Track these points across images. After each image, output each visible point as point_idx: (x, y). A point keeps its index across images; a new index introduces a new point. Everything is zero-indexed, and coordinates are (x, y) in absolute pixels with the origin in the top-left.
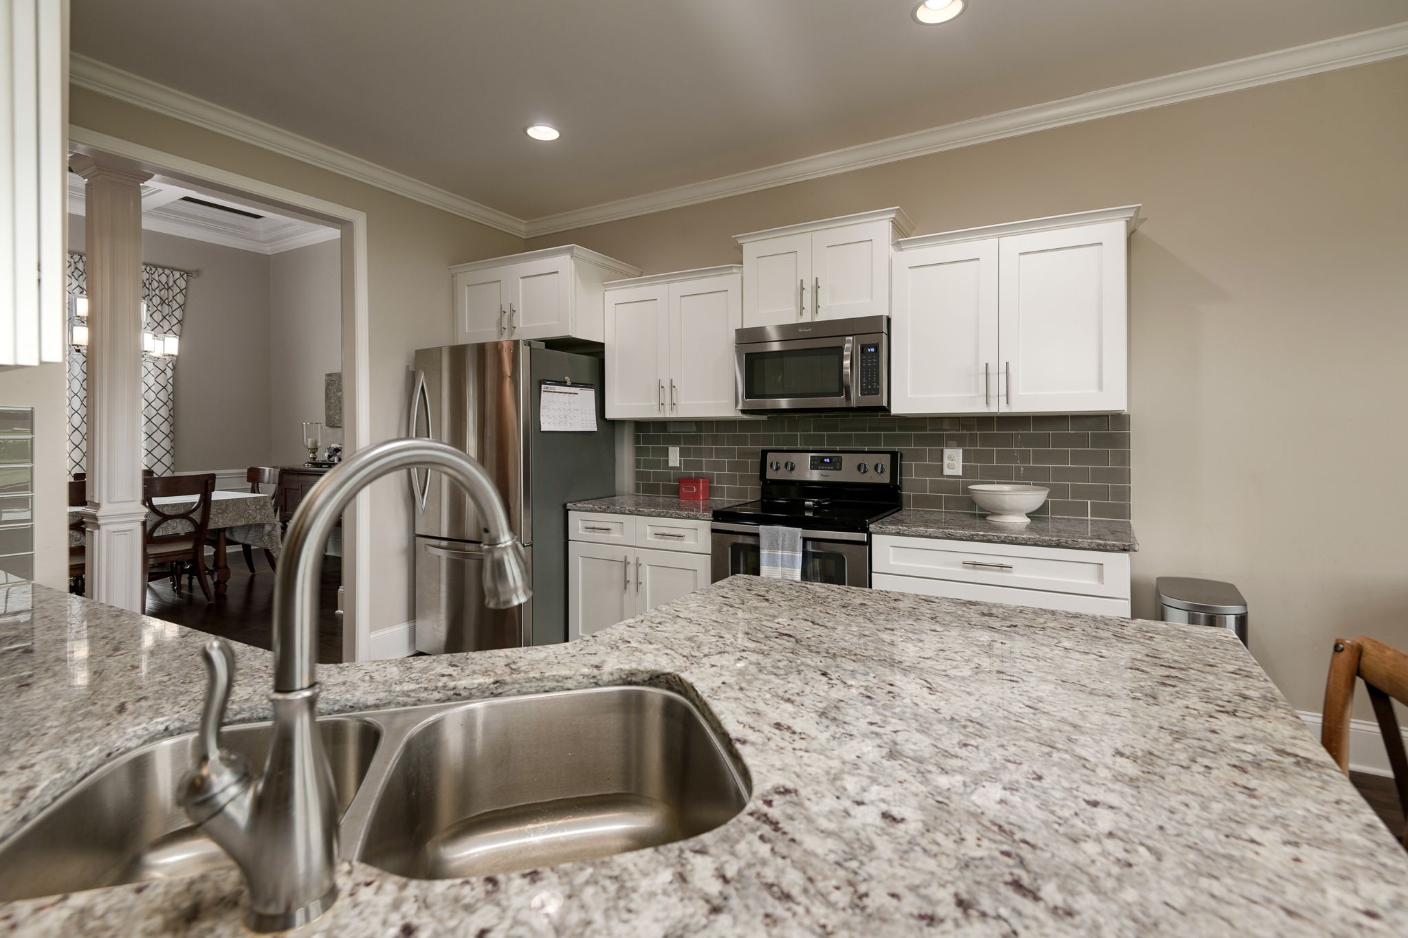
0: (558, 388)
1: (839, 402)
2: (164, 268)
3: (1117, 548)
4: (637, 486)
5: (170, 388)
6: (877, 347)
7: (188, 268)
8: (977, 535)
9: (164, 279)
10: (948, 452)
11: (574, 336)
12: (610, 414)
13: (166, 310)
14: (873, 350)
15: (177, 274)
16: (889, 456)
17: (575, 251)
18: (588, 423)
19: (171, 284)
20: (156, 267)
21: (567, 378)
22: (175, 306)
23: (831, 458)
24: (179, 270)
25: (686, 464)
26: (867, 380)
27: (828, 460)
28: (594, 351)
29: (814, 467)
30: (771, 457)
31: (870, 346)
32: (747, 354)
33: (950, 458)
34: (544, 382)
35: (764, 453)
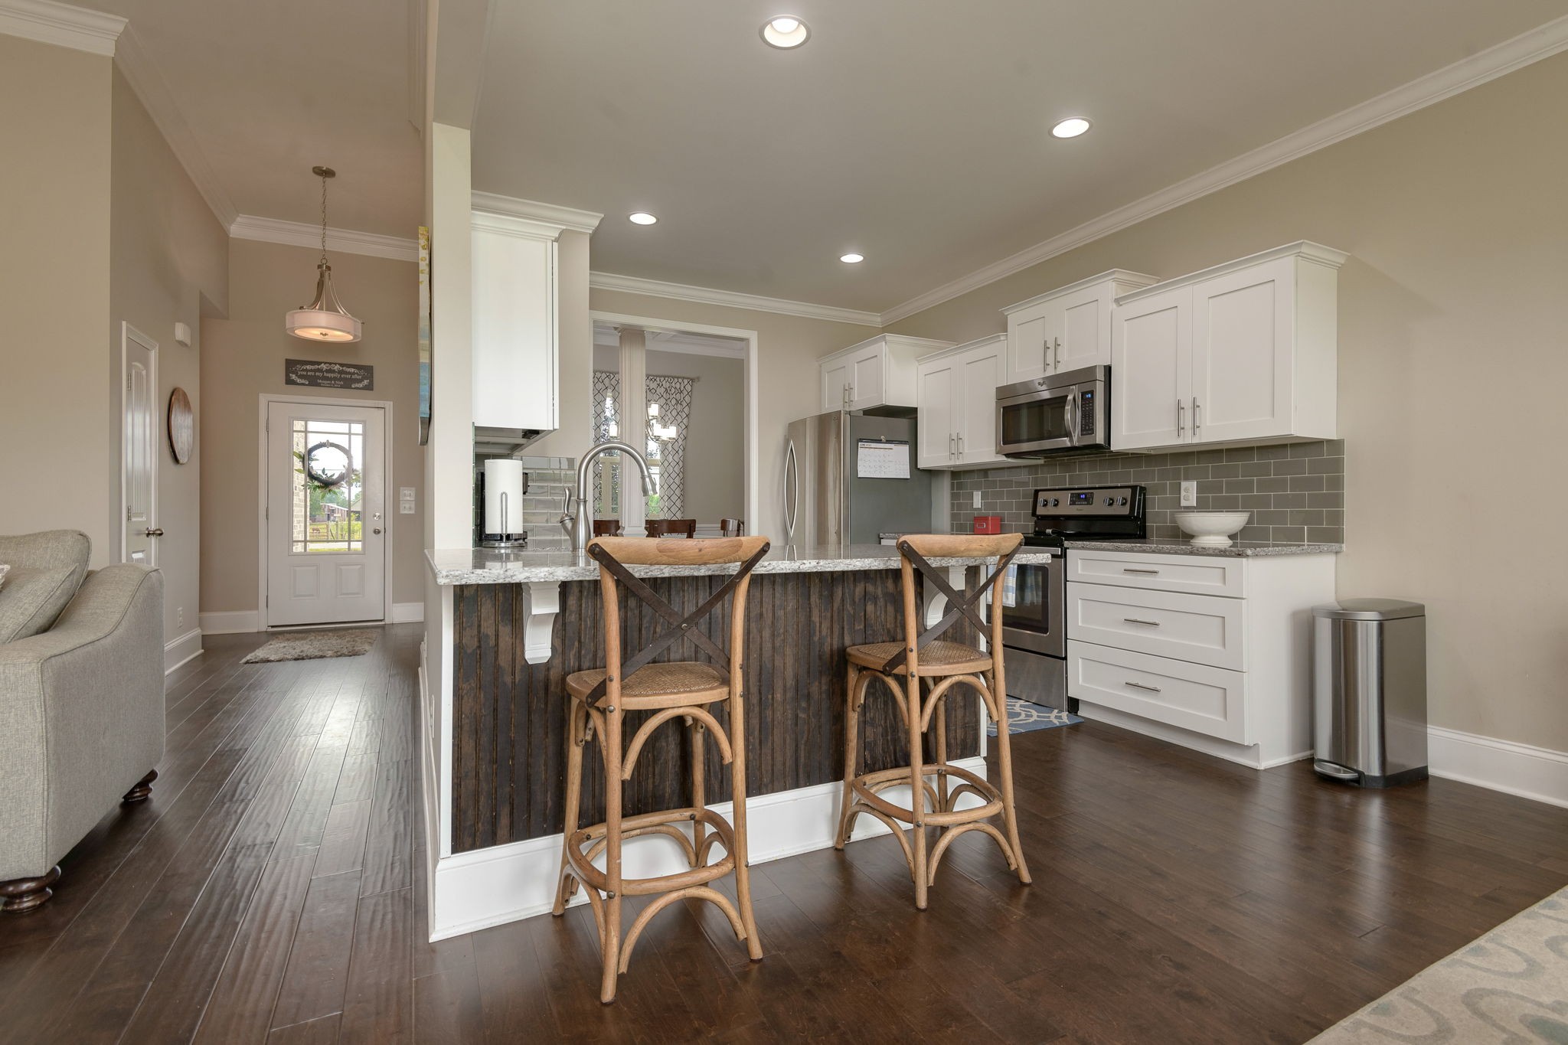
0: (873, 445)
1: (1066, 442)
2: (678, 378)
3: (1233, 554)
4: (952, 525)
5: (681, 463)
6: (1092, 392)
7: (692, 376)
8: (1136, 547)
9: (678, 386)
10: (1184, 484)
11: (887, 404)
12: (921, 465)
13: (679, 408)
14: (1090, 396)
15: (686, 381)
16: (1130, 490)
17: (887, 338)
18: (903, 471)
19: (682, 388)
20: (674, 377)
21: (882, 437)
22: (685, 404)
23: (1085, 494)
24: (686, 378)
25: (986, 505)
26: (1085, 422)
27: (1084, 496)
28: (910, 414)
29: (1073, 503)
30: (1042, 497)
31: (1087, 393)
32: (1004, 408)
33: (1186, 490)
34: (861, 440)
35: (1037, 492)
